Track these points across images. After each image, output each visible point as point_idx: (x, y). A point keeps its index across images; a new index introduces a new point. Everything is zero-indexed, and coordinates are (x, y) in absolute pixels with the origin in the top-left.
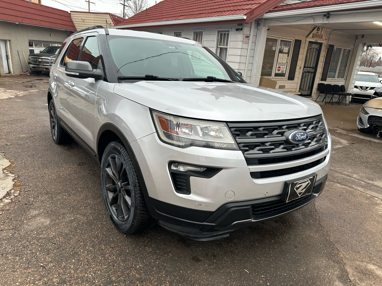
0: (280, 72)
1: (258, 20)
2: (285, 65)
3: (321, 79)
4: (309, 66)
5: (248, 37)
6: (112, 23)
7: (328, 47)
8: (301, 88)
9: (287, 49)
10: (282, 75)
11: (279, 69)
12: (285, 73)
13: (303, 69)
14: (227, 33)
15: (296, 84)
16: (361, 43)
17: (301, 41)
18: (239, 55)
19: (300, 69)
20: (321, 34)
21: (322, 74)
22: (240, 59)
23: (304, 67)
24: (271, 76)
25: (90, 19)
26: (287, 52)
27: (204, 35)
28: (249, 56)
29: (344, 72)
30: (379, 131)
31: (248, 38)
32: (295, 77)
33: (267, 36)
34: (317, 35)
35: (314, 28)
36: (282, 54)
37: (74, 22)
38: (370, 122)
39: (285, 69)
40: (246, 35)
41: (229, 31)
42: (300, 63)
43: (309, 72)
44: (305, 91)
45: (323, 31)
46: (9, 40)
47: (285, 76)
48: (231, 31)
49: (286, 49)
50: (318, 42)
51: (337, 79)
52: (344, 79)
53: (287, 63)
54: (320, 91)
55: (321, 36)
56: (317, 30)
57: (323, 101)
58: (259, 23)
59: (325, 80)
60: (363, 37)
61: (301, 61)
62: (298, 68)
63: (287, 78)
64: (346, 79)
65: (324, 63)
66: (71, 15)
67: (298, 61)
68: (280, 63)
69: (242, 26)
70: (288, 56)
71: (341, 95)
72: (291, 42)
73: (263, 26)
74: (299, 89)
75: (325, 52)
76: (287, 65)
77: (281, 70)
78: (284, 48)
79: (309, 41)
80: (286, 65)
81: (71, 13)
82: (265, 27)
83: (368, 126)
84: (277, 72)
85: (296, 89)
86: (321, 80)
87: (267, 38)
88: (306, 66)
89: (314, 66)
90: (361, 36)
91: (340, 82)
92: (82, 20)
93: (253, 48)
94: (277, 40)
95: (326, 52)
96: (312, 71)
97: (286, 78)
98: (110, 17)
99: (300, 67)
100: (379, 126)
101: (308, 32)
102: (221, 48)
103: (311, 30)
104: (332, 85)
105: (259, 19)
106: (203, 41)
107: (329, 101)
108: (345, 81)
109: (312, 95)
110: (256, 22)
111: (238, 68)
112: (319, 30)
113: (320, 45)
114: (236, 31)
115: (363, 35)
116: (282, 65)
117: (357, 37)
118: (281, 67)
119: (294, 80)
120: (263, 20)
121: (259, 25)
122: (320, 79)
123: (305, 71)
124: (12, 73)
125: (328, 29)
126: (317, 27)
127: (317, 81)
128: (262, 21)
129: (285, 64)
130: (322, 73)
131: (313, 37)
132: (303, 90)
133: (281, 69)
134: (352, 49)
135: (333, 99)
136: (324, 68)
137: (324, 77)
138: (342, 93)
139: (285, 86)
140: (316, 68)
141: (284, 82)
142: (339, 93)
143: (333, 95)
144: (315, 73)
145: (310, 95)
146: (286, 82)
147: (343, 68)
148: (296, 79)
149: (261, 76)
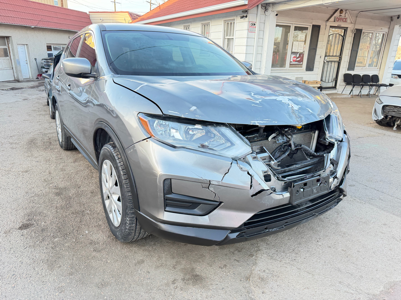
1: (265, 5)
3: (348, 68)
4: (331, 55)
5: (254, 24)
7: (354, 31)
8: (323, 80)
9: (304, 36)
12: (302, 63)
13: (325, 58)
14: (233, 22)
15: (317, 75)
16: (397, 25)
17: (320, 26)
18: (245, 45)
19: (320, 58)
20: (345, 17)
21: (348, 63)
22: (246, 49)
23: (325, 57)
24: (285, 67)
25: (109, 18)
26: (303, 39)
27: (211, 26)
28: (256, 46)
30: (396, 123)
31: (255, 26)
32: (314, 67)
33: (276, 22)
34: (340, 19)
35: (336, 11)
36: (298, 42)
38: (385, 112)
40: (252, 23)
41: (234, 19)
42: (321, 51)
43: (331, 62)
44: (328, 82)
45: (347, 13)
46: (27, 45)
47: (302, 67)
48: (236, 20)
49: (301, 37)
50: (341, 26)
51: (367, 68)
52: (377, 68)
53: (304, 52)
54: (346, 82)
55: (344, 20)
56: (340, 13)
57: (350, 94)
58: (267, 8)
59: (353, 70)
60: (398, 18)
61: (321, 49)
62: (317, 57)
63: (305, 69)
64: (380, 68)
65: (350, 50)
66: (90, 16)
67: (317, 49)
69: (247, 13)
70: (305, 44)
71: (373, 85)
72: (308, 28)
73: (272, 11)
74: (320, 80)
75: (351, 38)
79: (330, 26)
81: (90, 14)
82: (273, 12)
83: (383, 117)
84: (292, 62)
86: (348, 70)
88: (328, 55)
89: (338, 54)
90: (397, 17)
91: (372, 72)
92: (101, 20)
93: (262, 37)
94: (290, 26)
95: (353, 38)
96: (336, 60)
98: (128, 16)
100: (395, 117)
101: (328, 16)
102: (228, 39)
103: (332, 14)
104: (361, 75)
105: (267, 4)
107: (358, 94)
108: (379, 70)
109: (337, 87)
110: (264, 8)
111: (245, 59)
112: (342, 13)
113: (345, 30)
114: (241, 18)
115: (399, 15)
117: (391, 18)
119: (313, 70)
120: (271, 5)
121: (267, 10)
123: (327, 60)
125: (354, 10)
126: (339, 10)
127: (344, 70)
128: (269, 6)
130: (348, 61)
131: (335, 21)
132: (325, 82)
134: (386, 32)
135: (362, 91)
136: (350, 56)
137: (351, 66)
138: (373, 83)
139: (303, 78)
140: (341, 56)
141: (301, 73)
142: (369, 83)
143: (362, 86)
144: (339, 62)
145: (335, 87)
146: (303, 73)
147: (376, 56)
148: (316, 69)
149: (272, 67)
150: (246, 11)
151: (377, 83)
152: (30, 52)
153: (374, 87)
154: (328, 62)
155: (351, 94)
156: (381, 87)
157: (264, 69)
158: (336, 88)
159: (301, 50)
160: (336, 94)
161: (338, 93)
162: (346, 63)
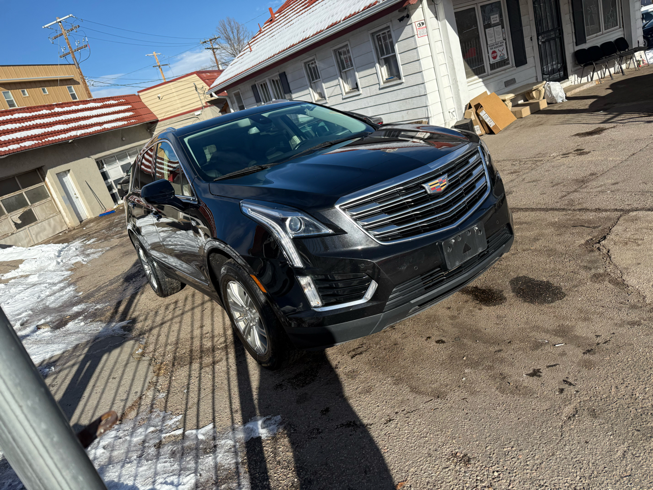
0: (498, 59)
2: (502, 45)
4: (545, 30)
5: (423, 24)
6: (204, 84)
8: (545, 73)
9: (497, 15)
10: (504, 62)
11: (495, 55)
12: (506, 58)
13: (538, 38)
14: (386, 31)
15: (534, 68)
19: (531, 40)
21: (574, 34)
23: (538, 35)
24: (485, 72)
25: (170, 92)
26: (498, 21)
27: (351, 48)
28: (435, 55)
29: (615, 15)
31: (424, 26)
32: (527, 56)
33: (454, 9)
36: (492, 28)
37: (149, 107)
39: (505, 51)
40: (418, 22)
41: (389, 27)
42: (529, 30)
43: (549, 40)
44: (554, 73)
47: (509, 64)
48: (392, 26)
49: (495, 18)
51: (604, 31)
52: (618, 27)
53: (505, 39)
54: (579, 63)
59: (585, 42)
61: (529, 27)
62: (527, 40)
63: (514, 65)
64: (623, 26)
65: (571, 14)
66: (141, 97)
67: (523, 28)
68: (494, 45)
69: (407, 10)
70: (503, 27)
71: (622, 55)
72: (500, 1)
74: (541, 74)
76: (506, 43)
77: (498, 55)
78: (492, 17)
80: (504, 44)
81: (140, 94)
84: (492, 61)
85: (537, 76)
86: (577, 45)
87: (455, 13)
88: (541, 31)
89: (556, 26)
91: (614, 35)
92: (160, 98)
93: (439, 38)
94: (474, 8)
96: (554, 36)
97: (512, 65)
98: (198, 77)
99: (531, 38)
102: (384, 58)
104: (599, 46)
106: (354, 58)
108: (622, 29)
109: (569, 76)
114: (400, 21)
116: (498, 47)
118: (496, 50)
119: (527, 63)
122: (575, 44)
123: (542, 40)
127: (570, 48)
129: (503, 42)
130: (574, 32)
132: (549, 74)
133: (499, 54)
136: (574, 23)
137: (580, 38)
138: (622, 52)
139: (515, 79)
140: (560, 28)
141: (510, 73)
142: (615, 54)
144: (561, 37)
145: (566, 78)
146: (514, 72)
147: (612, 8)
148: (530, 60)
149: (467, 78)
150: (405, 8)
151: (627, 50)
154: (542, 42)
155: (595, 79)
156: (635, 53)
158: (568, 78)
159: (499, 38)
160: (571, 87)
161: (573, 84)
162: (571, 35)
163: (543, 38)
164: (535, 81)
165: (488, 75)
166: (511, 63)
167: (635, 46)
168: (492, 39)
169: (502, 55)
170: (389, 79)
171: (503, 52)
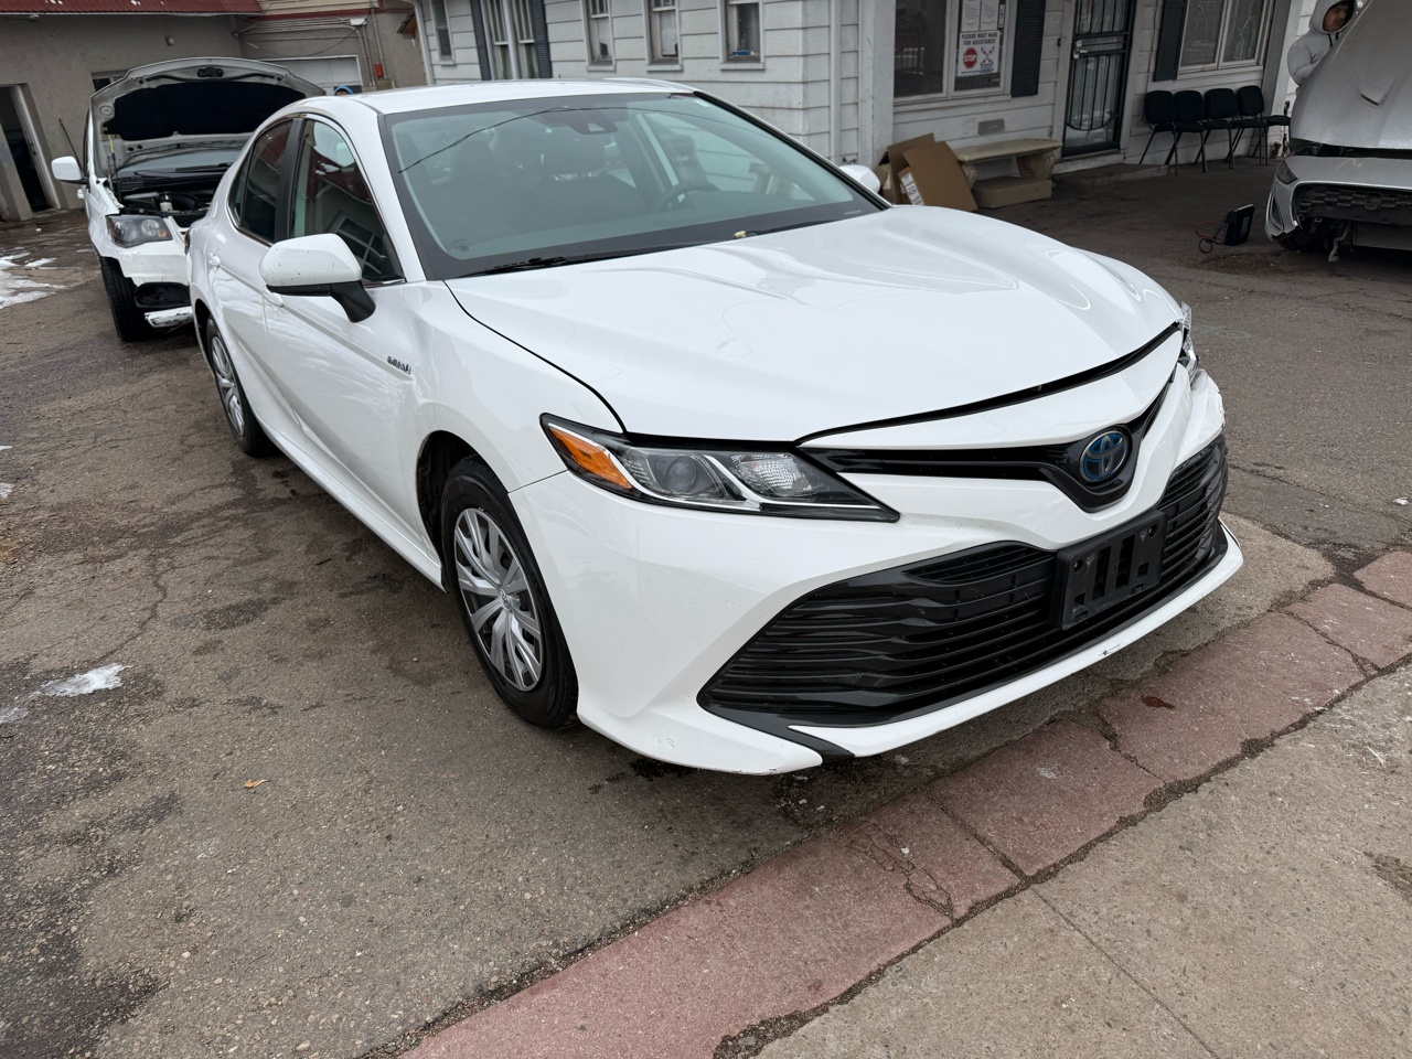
0: (977, 69)
2: (994, 41)
3: (1155, 73)
4: (1096, 29)
8: (1072, 123)
10: (989, 80)
11: (972, 58)
12: (996, 71)
13: (1073, 45)
15: (1050, 107)
18: (800, 26)
19: (1059, 45)
21: (1154, 53)
22: (805, 40)
23: (1074, 40)
24: (940, 90)
28: (836, 26)
29: (1254, 31)
32: (1041, 79)
39: (998, 57)
42: (1058, 22)
43: (1098, 55)
44: (1092, 129)
46: (23, 86)
47: (997, 84)
51: (1222, 64)
52: (1254, 61)
53: (1001, 29)
54: (1151, 122)
57: (1167, 162)
59: (1174, 77)
61: (1060, 13)
62: (1048, 43)
63: (1008, 90)
64: (1265, 62)
65: (1159, 8)
67: (1046, 14)
68: (974, 36)
70: (1002, 2)
71: (1242, 126)
74: (1062, 126)
76: (1001, 38)
77: (979, 61)
80: (997, 39)
84: (963, 71)
85: (1052, 127)
86: (1155, 80)
88: (1085, 29)
89: (1119, 27)
91: (1239, 76)
96: (1114, 47)
97: (1005, 88)
99: (1059, 40)
104: (1202, 91)
107: (1193, 160)
108: (1261, 68)
109: (1123, 144)
111: (804, 75)
116: (981, 42)
118: (977, 48)
119: (1036, 93)
122: (1151, 75)
123: (1082, 51)
124: (59, 207)
127: (1140, 83)
129: (995, 35)
130: (1155, 48)
132: (1080, 129)
133: (981, 57)
135: (1206, 147)
136: (1161, 30)
137: (1166, 65)
138: (1245, 118)
139: (1003, 121)
140: (1128, 33)
141: (996, 107)
142: (1229, 120)
143: (1205, 132)
144: (1124, 54)
145: (1113, 144)
146: (1004, 106)
147: (1250, 18)
148: (1045, 87)
149: (897, 94)
151: (1259, 116)
152: (39, 111)
153: (1248, 132)
154: (1082, 56)
155: (1173, 161)
156: (1271, 128)
157: (870, 103)
158: (1119, 147)
159: (989, 23)
160: (1121, 167)
161: (1127, 161)
162: (1146, 54)
163: (1083, 46)
164: (1046, 136)
165: (947, 100)
166: (1002, 84)
167: (1277, 110)
168: (971, 21)
169: (987, 62)
170: (740, 54)
171: (991, 57)
